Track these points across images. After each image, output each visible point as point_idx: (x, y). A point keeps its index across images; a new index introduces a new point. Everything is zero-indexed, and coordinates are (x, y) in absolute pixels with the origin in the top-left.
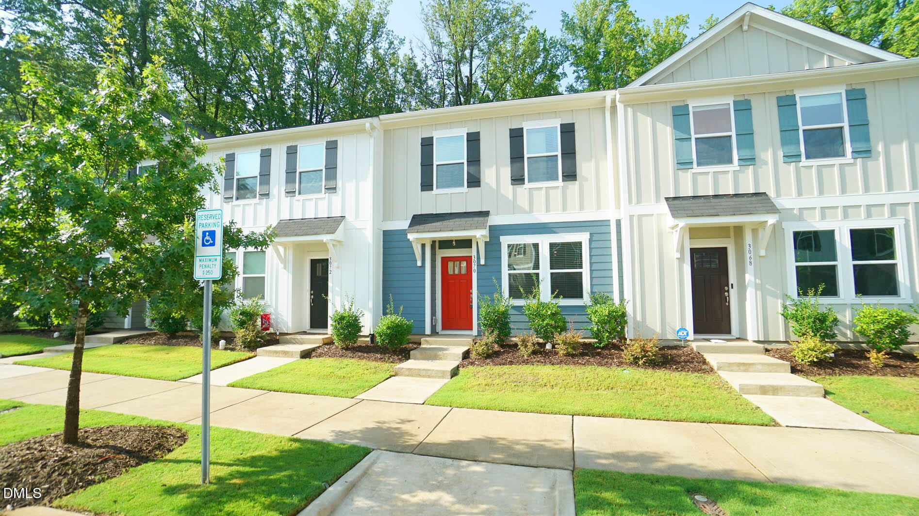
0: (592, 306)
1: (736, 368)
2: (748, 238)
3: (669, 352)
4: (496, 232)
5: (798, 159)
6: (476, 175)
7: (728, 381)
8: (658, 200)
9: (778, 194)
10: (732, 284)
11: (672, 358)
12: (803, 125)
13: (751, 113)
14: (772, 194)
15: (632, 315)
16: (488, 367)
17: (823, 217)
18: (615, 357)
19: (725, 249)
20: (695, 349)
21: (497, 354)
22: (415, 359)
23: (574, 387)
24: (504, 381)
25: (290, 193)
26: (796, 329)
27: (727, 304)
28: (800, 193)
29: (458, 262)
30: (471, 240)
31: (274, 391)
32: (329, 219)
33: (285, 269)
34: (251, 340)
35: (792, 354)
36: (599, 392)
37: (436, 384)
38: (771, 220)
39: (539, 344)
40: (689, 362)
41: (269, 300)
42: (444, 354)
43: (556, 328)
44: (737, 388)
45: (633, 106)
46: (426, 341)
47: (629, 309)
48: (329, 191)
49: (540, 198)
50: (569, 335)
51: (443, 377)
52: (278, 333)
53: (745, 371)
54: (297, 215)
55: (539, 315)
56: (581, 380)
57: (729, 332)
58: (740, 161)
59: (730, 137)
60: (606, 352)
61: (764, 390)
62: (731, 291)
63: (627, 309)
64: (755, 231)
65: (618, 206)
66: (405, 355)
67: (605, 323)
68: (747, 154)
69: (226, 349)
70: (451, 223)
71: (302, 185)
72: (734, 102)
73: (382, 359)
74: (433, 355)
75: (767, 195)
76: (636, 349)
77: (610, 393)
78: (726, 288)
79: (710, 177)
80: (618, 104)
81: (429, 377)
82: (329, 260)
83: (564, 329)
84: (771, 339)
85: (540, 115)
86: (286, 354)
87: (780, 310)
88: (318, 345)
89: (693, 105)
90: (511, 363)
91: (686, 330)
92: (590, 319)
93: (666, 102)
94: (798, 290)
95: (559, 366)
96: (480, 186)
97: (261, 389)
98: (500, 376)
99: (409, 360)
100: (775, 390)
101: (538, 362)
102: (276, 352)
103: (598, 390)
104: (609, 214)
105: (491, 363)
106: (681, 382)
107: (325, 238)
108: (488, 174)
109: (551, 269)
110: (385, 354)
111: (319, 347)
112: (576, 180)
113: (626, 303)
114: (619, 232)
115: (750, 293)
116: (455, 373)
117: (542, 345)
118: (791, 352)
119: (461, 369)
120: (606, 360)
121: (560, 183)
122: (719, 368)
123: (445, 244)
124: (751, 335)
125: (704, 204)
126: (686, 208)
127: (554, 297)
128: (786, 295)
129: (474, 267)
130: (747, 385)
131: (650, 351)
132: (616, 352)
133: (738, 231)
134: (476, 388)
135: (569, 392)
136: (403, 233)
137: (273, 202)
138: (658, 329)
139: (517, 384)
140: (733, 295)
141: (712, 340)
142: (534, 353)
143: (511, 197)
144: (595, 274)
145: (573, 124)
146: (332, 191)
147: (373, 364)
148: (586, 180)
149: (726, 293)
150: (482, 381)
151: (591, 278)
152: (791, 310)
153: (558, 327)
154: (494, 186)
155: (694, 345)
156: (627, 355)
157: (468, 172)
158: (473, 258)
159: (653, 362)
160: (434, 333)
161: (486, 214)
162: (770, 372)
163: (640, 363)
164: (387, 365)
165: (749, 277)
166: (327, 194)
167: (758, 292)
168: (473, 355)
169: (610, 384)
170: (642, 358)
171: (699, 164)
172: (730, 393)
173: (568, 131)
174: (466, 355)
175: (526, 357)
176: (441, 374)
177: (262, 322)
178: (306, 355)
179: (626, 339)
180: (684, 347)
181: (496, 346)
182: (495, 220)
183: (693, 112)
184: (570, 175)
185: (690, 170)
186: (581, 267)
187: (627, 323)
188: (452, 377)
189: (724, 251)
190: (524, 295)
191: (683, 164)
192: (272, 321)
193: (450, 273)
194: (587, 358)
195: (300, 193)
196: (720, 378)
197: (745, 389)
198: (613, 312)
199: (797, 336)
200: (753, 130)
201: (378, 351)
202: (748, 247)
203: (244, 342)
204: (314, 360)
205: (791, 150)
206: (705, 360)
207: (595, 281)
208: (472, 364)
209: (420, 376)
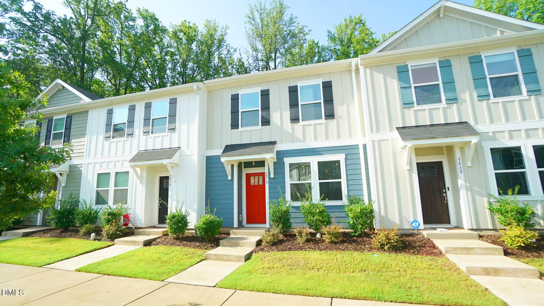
0: (348, 205)
1: (460, 252)
2: (458, 154)
3: (407, 238)
4: (281, 155)
5: (488, 98)
6: (268, 118)
7: (456, 263)
8: (391, 130)
9: (476, 123)
10: (448, 188)
11: (410, 244)
12: (489, 75)
13: (451, 69)
14: (472, 122)
15: (378, 212)
16: (273, 253)
17: (511, 137)
18: (366, 243)
19: (441, 162)
20: (426, 236)
21: (281, 242)
22: (223, 246)
23: (335, 270)
24: (282, 265)
25: (146, 133)
26: (502, 221)
27: (446, 202)
28: (492, 121)
29: (257, 177)
30: (264, 161)
31: (107, 275)
32: (170, 149)
33: (141, 183)
34: (112, 232)
35: (501, 239)
36: (354, 274)
37: (233, 266)
38: (474, 140)
39: (311, 233)
40: (423, 247)
41: (130, 205)
42: (243, 242)
43: (323, 222)
44: (465, 270)
45: (370, 67)
46: (233, 232)
47: (375, 208)
48: (170, 131)
49: (310, 130)
50: (332, 228)
51: (240, 261)
52: (134, 228)
53: (467, 254)
54: (150, 147)
55: (311, 213)
56: (340, 264)
57: (449, 222)
58: (447, 101)
59: (438, 85)
60: (360, 239)
61: (487, 272)
62: (448, 192)
63: (374, 208)
64: (462, 149)
65: (364, 135)
66: (215, 242)
67: (359, 218)
68: (451, 95)
69: (95, 240)
70: (250, 150)
71: (154, 127)
72: (439, 61)
73: (199, 246)
74: (235, 243)
75: (468, 124)
76: (381, 237)
77: (363, 275)
78: (444, 190)
79: (427, 112)
80: (360, 66)
81: (229, 260)
82: (170, 177)
83: (329, 223)
84: (481, 228)
85: (308, 77)
86: (134, 243)
87: (487, 205)
88: (159, 236)
89: (411, 64)
90: (290, 249)
91: (418, 222)
92: (348, 215)
93: (392, 64)
94: (498, 190)
95: (324, 251)
96: (270, 125)
97: (99, 273)
98: (280, 260)
99: (219, 247)
100: (496, 272)
101: (310, 248)
102: (128, 242)
103: (354, 272)
104: (357, 140)
105: (276, 250)
106: (419, 264)
107: (165, 162)
108: (275, 116)
109: (319, 180)
110: (202, 242)
111: (159, 238)
112: (334, 118)
113: (373, 203)
114: (365, 153)
115: (463, 194)
116: (248, 257)
117: (313, 235)
118: (500, 237)
119: (253, 254)
120: (360, 246)
121: (323, 121)
122: (447, 252)
123: (248, 164)
124: (467, 224)
125: (423, 131)
126: (411, 134)
127: (321, 200)
128: (490, 195)
129: (267, 180)
130: (472, 267)
131: (392, 239)
132: (368, 239)
133: (450, 149)
134: (260, 271)
135: (331, 275)
136: (218, 157)
137: (135, 139)
138: (397, 222)
139: (292, 267)
140: (450, 195)
141: (437, 229)
142: (308, 241)
143: (290, 131)
144: (350, 182)
145: (331, 82)
146: (172, 131)
147: (191, 250)
148: (341, 118)
149: (444, 194)
150: (266, 265)
151: (348, 185)
152: (496, 206)
153: (325, 221)
154: (279, 125)
155: (425, 233)
156: (375, 242)
157: (261, 116)
158: (266, 173)
159: (395, 247)
160: (240, 226)
161: (274, 143)
162: (487, 254)
163: (385, 248)
164: (202, 251)
165: (461, 182)
166: (169, 133)
167: (468, 192)
168: (263, 244)
169: (363, 266)
170: (387, 244)
171: (418, 104)
172: (459, 274)
173: (327, 86)
174: (259, 243)
175: (301, 244)
176: (237, 259)
177: (124, 220)
178: (148, 243)
179: (374, 229)
180: (418, 235)
181: (282, 236)
182: (280, 147)
183: (411, 70)
184: (330, 115)
185: (412, 108)
186: (340, 178)
187: (374, 217)
188: (245, 261)
189: (440, 164)
190: (300, 199)
191: (407, 104)
192: (131, 219)
193: (251, 184)
194: (346, 244)
195: (152, 133)
196: (449, 260)
197: (472, 271)
198: (364, 209)
199: (503, 225)
200: (454, 80)
201: (198, 240)
202: (458, 160)
203: (107, 235)
204: (153, 247)
205: (482, 92)
206: (435, 245)
207: (351, 188)
208: (262, 250)
209: (222, 260)
